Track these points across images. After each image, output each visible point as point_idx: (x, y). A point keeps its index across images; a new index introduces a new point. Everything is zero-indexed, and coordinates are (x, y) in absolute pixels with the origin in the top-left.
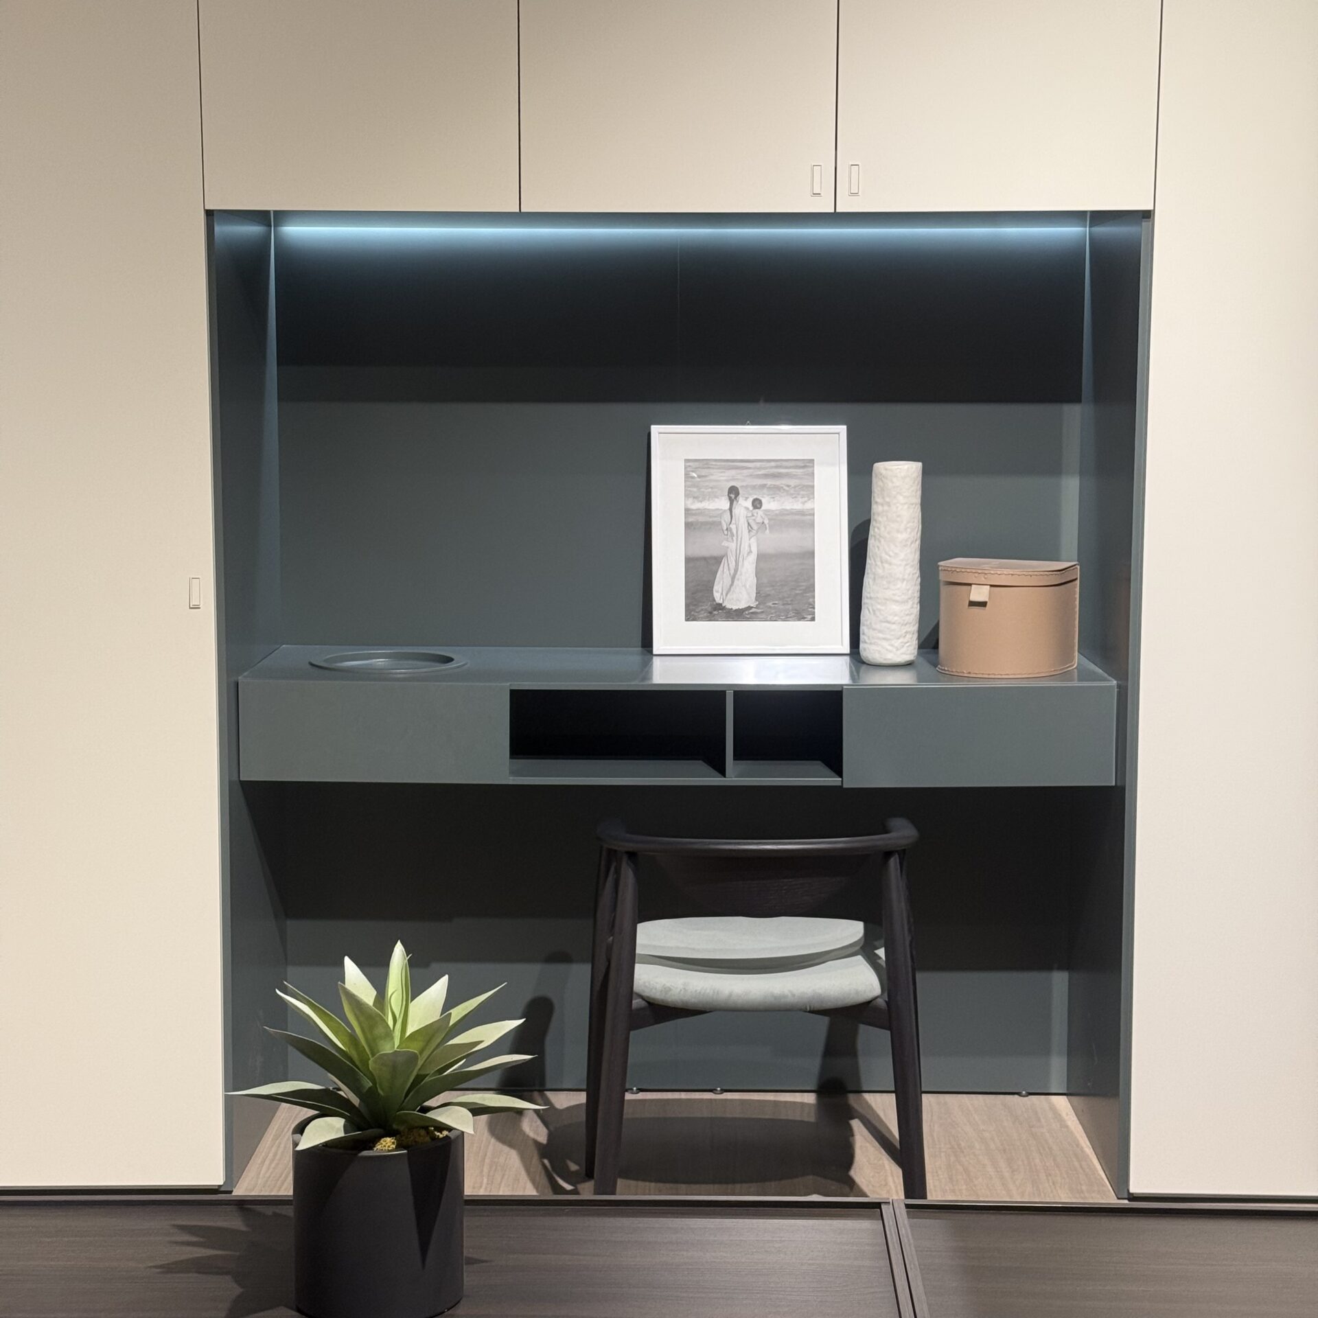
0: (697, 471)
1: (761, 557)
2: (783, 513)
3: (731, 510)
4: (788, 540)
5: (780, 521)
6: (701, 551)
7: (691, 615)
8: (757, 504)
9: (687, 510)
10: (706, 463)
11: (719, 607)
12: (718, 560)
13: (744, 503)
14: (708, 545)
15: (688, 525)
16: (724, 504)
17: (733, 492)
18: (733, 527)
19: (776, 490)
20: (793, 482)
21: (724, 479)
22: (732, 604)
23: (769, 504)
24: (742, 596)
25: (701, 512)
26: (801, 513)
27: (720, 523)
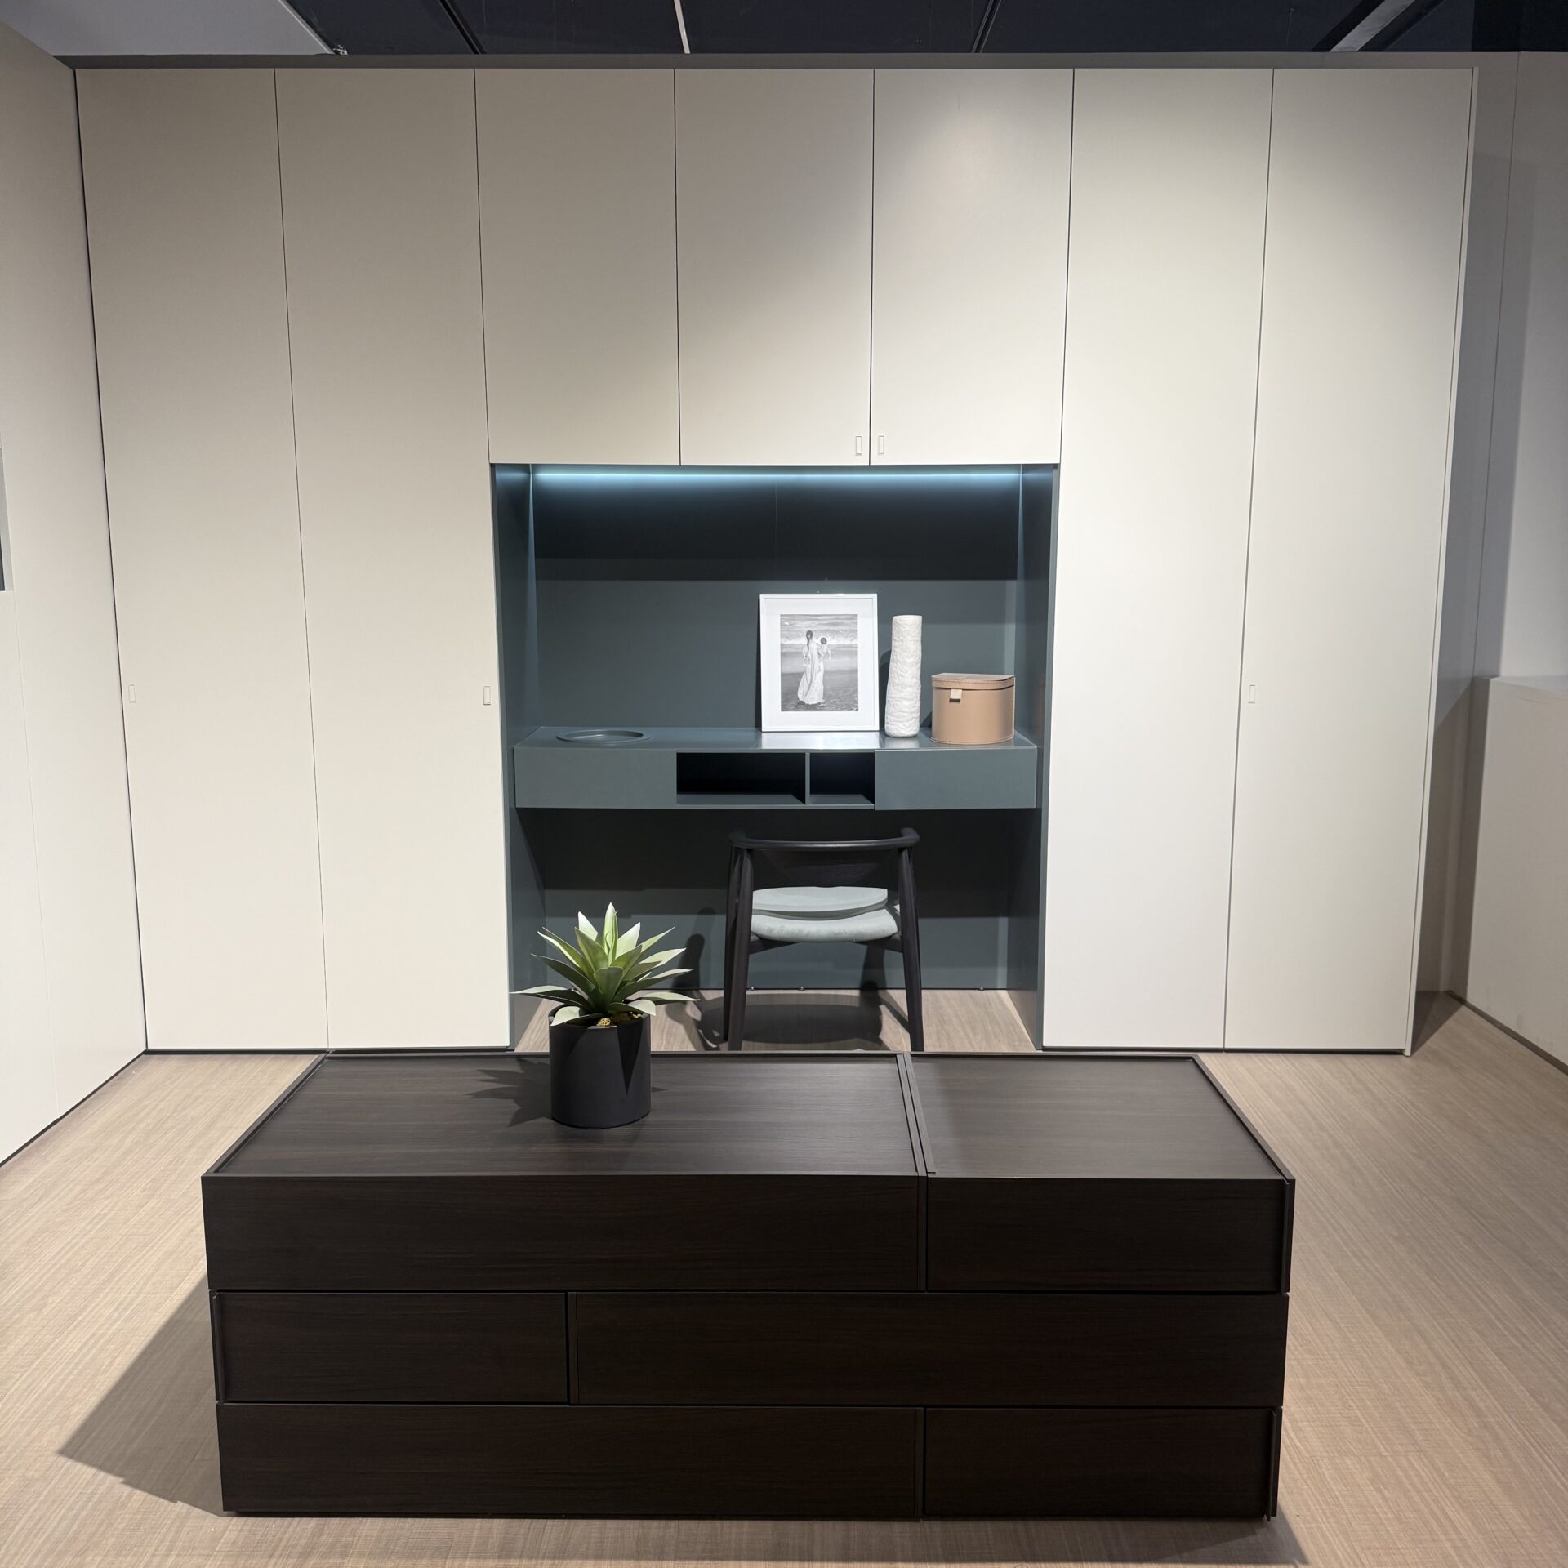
0: (788, 622)
1: (826, 673)
2: (839, 646)
3: (808, 645)
4: (843, 663)
5: (838, 651)
6: (789, 669)
7: (784, 708)
8: (824, 641)
9: (782, 645)
10: (793, 617)
11: (801, 703)
12: (800, 675)
13: (816, 641)
14: (794, 666)
15: (783, 654)
16: (804, 641)
17: (810, 634)
18: (809, 655)
19: (834, 633)
20: (845, 628)
21: (804, 626)
22: (809, 701)
23: (831, 641)
24: (814, 696)
25: (790, 646)
26: (850, 646)
27: (801, 653)
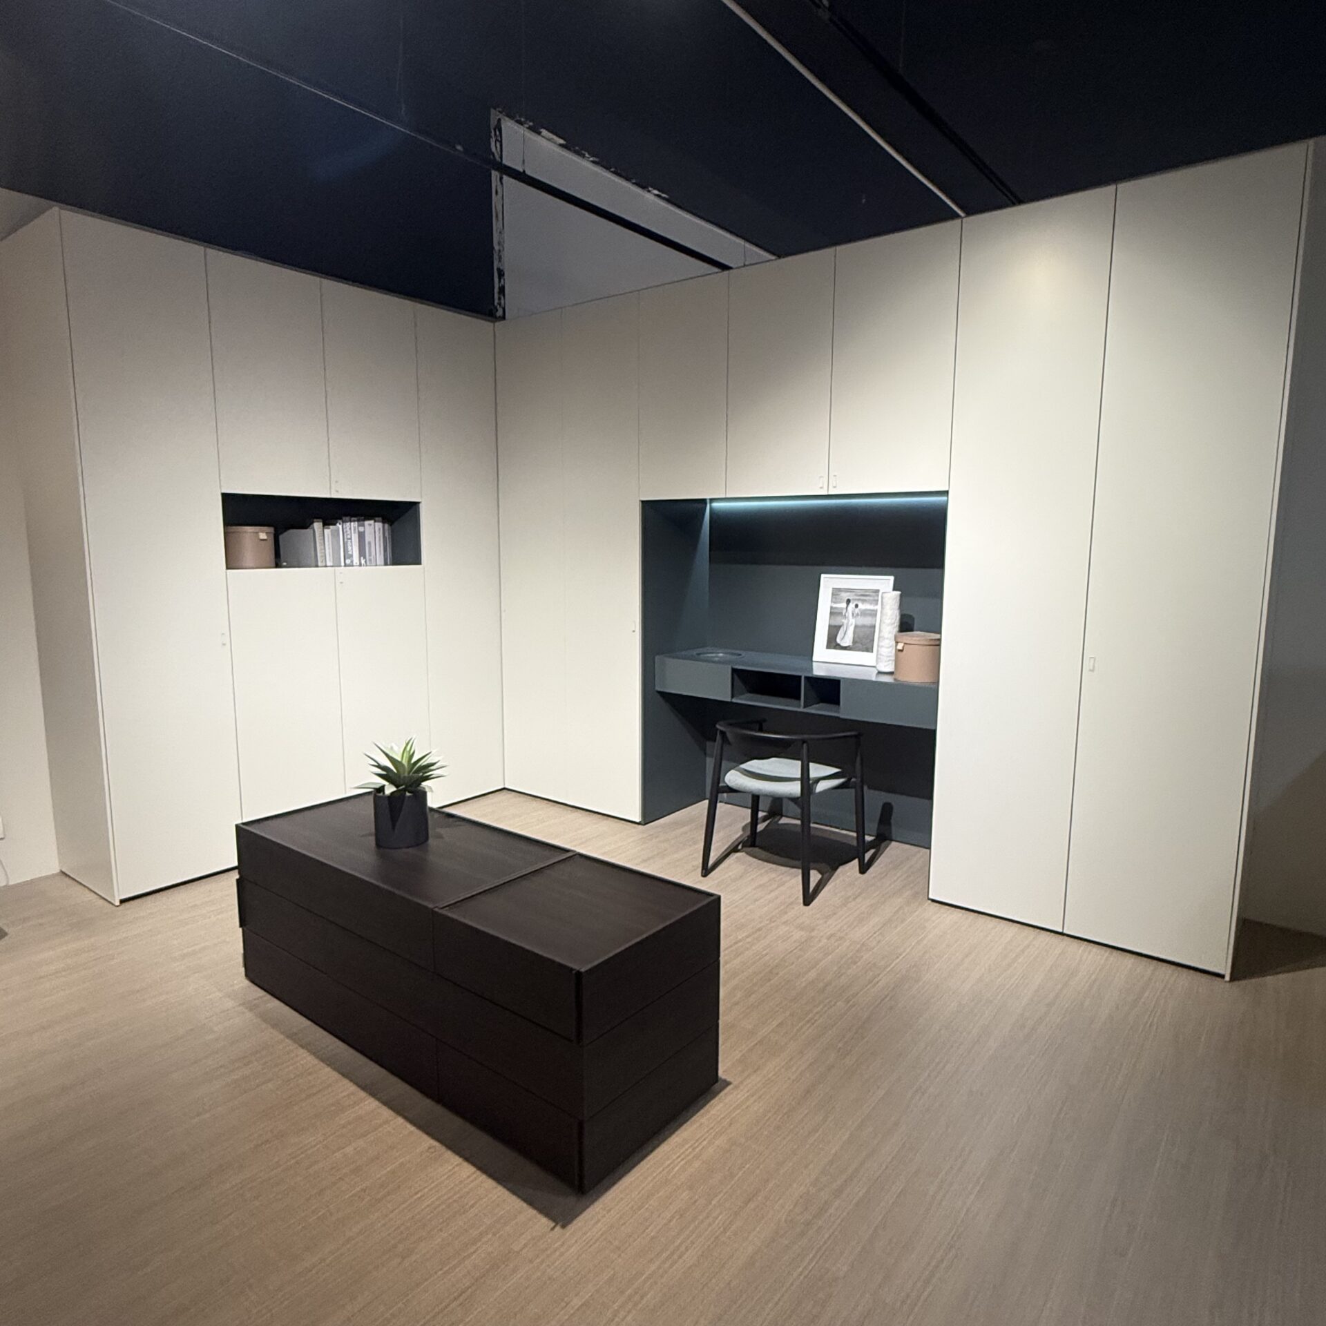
0: (836, 592)
1: (856, 627)
2: (866, 610)
3: (847, 608)
4: (867, 621)
6: (834, 623)
7: (828, 647)
8: (857, 606)
9: (831, 608)
10: (840, 590)
11: (839, 645)
12: (840, 627)
13: (852, 605)
14: (837, 622)
15: (831, 613)
16: (844, 605)
17: (848, 601)
18: (847, 615)
19: (863, 601)
20: (871, 598)
22: (844, 644)
23: (861, 606)
24: (847, 641)
25: (836, 608)
26: (873, 610)
27: (842, 613)
